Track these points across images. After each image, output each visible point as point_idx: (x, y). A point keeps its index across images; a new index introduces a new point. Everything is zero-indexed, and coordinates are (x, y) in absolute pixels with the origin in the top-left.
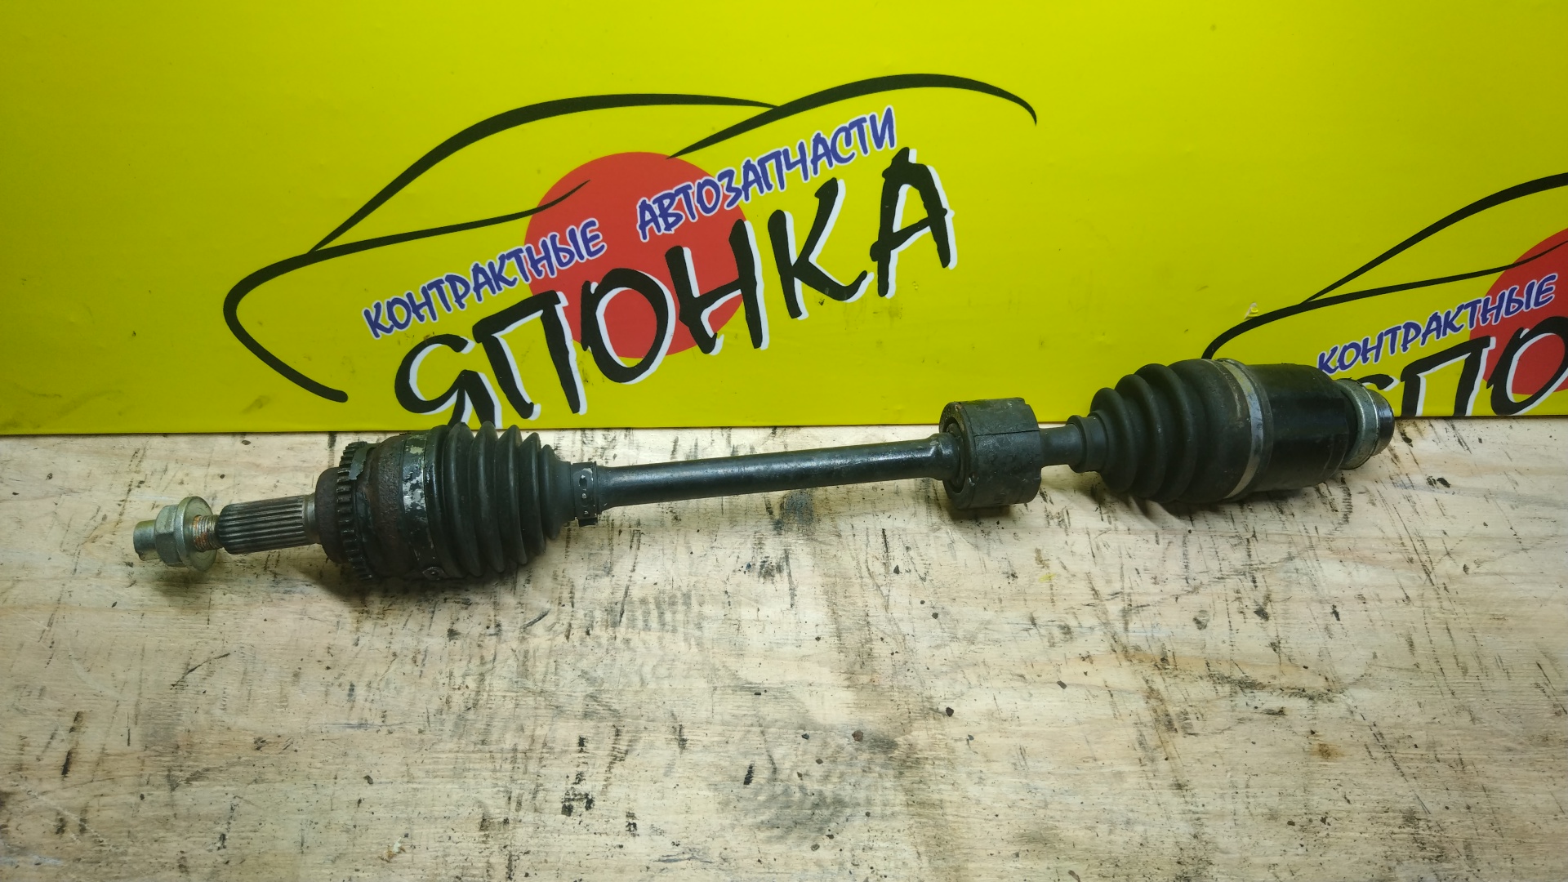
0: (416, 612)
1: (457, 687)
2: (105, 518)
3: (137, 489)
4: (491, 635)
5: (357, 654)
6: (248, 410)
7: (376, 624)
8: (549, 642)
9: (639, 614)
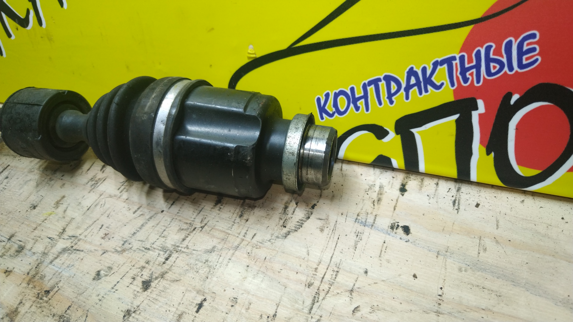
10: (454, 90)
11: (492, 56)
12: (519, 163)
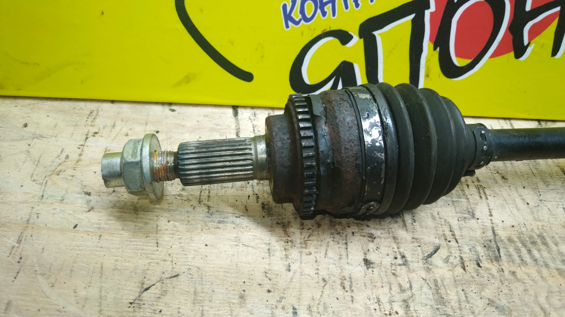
0: (331, 243)
1: (388, 313)
2: (67, 157)
3: (93, 138)
4: (400, 265)
5: (292, 279)
6: (178, 84)
7: (301, 253)
8: (451, 273)
9: (511, 250)
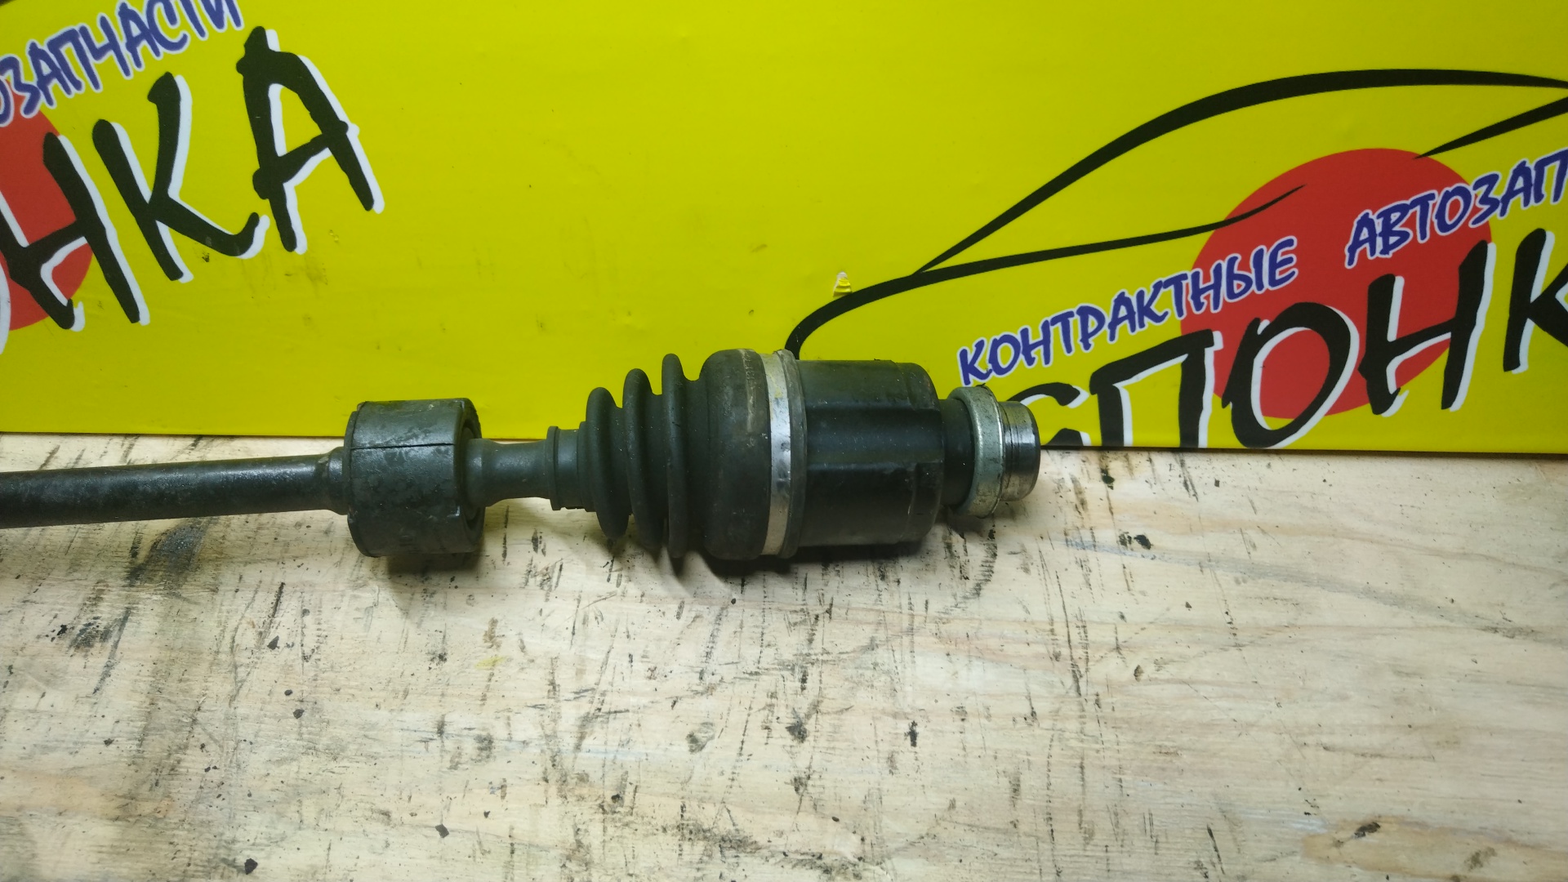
10: (1183, 322)
11: (1236, 271)
12: (1266, 412)
